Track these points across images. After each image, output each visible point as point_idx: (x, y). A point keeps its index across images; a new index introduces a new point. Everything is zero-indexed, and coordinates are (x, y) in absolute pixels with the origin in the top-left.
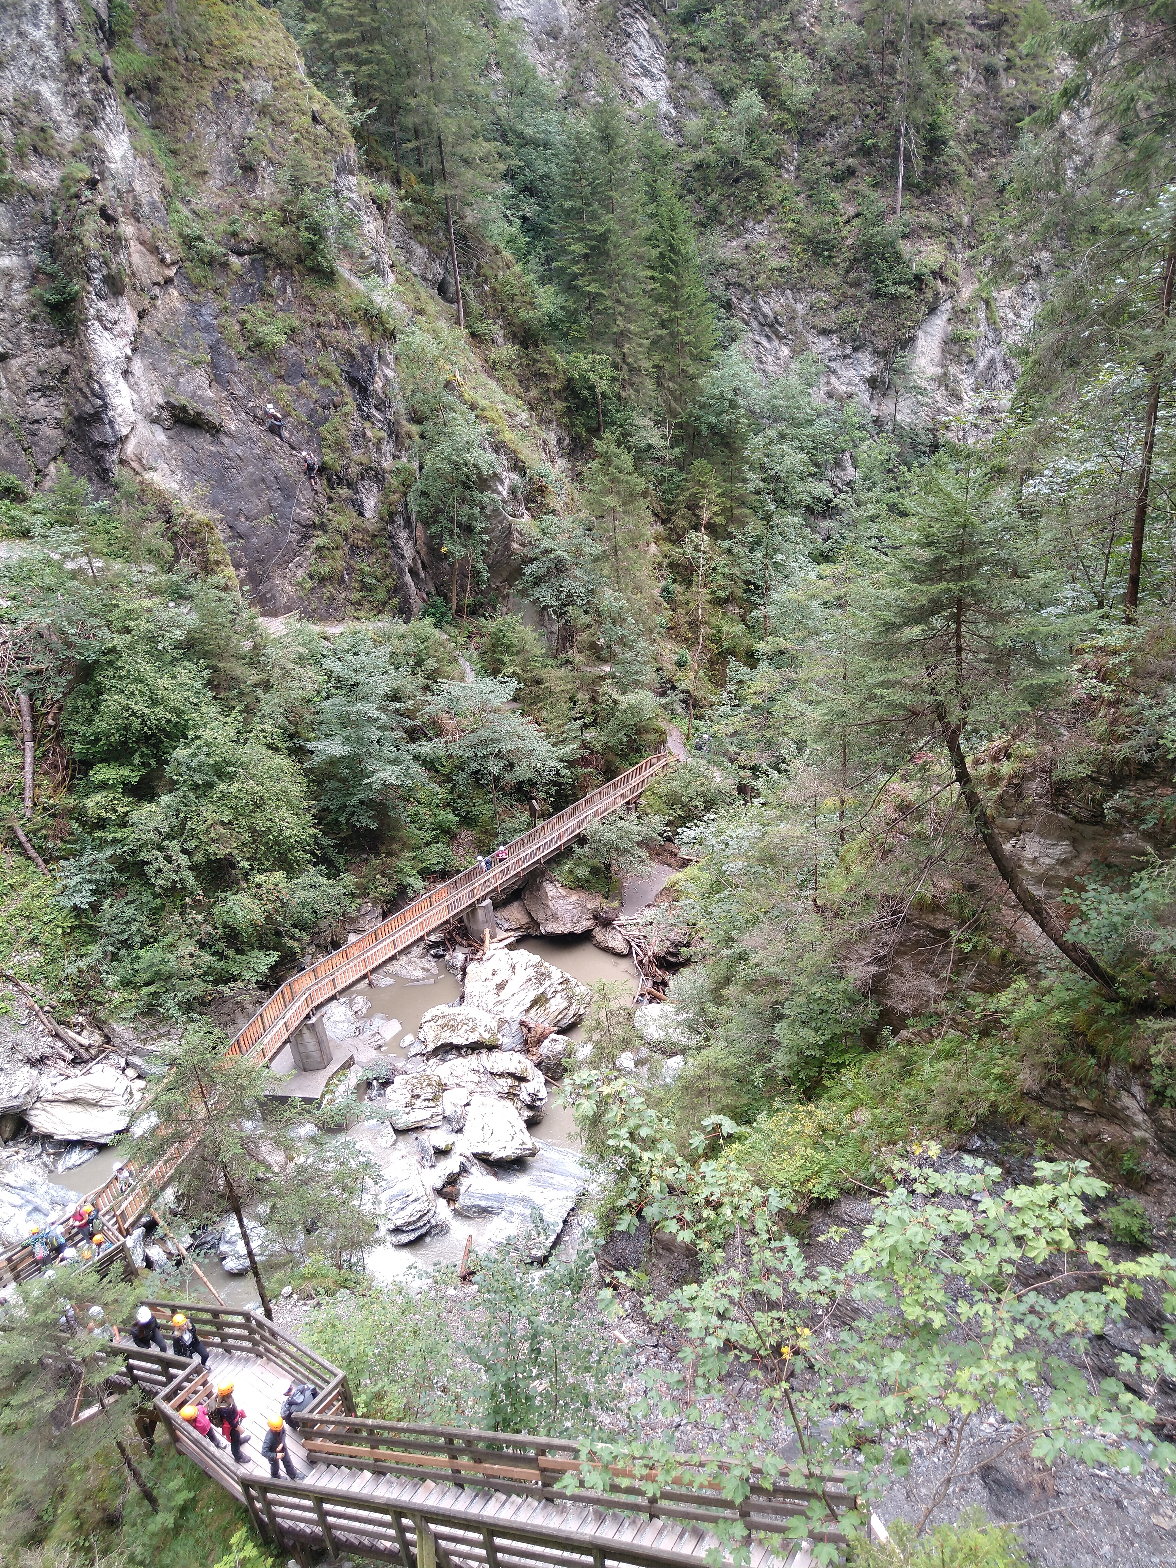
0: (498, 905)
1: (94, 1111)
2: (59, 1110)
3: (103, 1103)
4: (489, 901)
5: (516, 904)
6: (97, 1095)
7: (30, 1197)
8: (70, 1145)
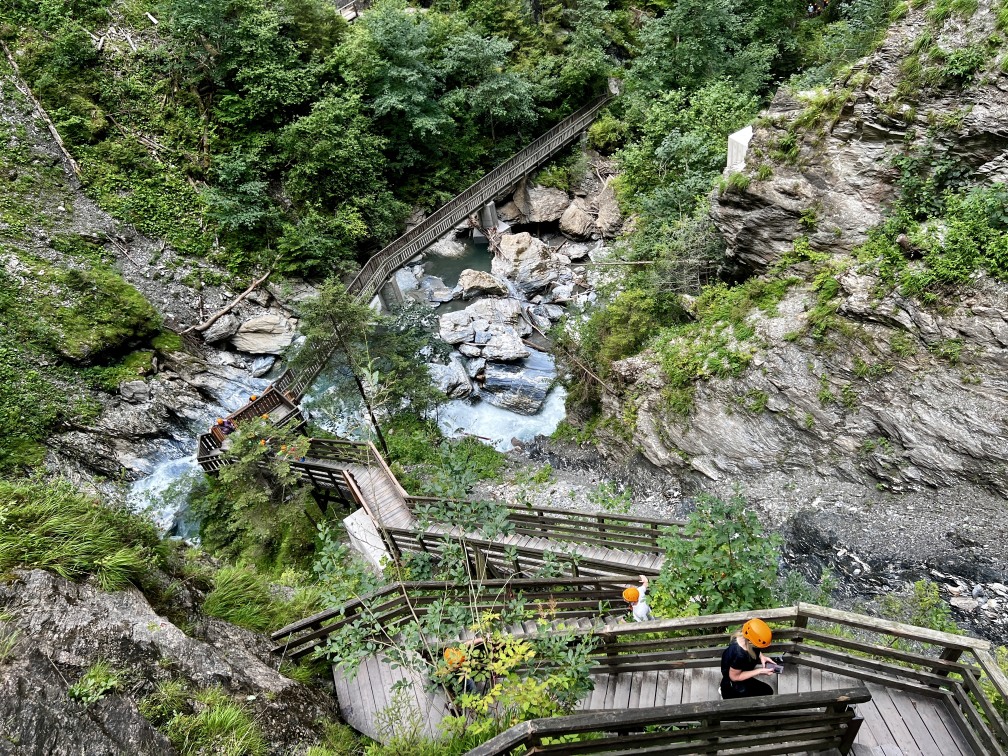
0: (499, 205)
1: (270, 336)
2: (250, 337)
3: (275, 331)
4: (492, 202)
5: (509, 204)
6: (270, 327)
7: (239, 385)
8: (257, 356)
